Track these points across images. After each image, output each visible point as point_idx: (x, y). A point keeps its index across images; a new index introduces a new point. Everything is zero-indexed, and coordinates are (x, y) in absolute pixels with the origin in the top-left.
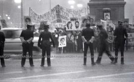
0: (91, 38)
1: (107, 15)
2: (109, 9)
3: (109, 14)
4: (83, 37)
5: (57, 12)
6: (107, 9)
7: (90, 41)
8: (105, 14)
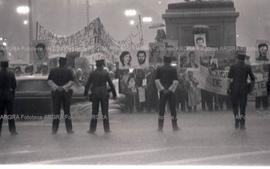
0: (172, 83)
1: (200, 39)
2: (204, 26)
3: (203, 36)
4: (158, 81)
5: (95, 31)
6: (200, 26)
7: (170, 88)
8: (196, 37)
